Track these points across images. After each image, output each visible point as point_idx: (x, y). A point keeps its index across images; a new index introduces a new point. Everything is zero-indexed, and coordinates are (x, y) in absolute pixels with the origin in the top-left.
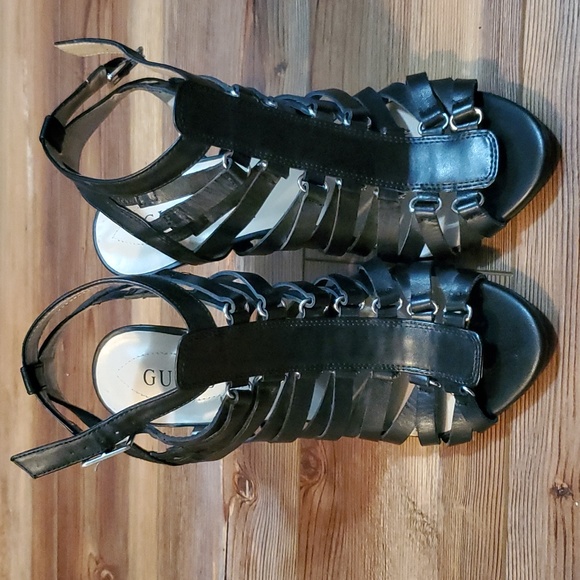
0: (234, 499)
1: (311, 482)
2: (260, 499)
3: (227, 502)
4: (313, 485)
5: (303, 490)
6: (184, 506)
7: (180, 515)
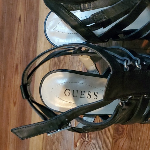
0: (79, 140)
1: (119, 137)
2: (92, 142)
3: (76, 141)
4: (120, 138)
5: (115, 140)
6: (55, 141)
7: (53, 144)
